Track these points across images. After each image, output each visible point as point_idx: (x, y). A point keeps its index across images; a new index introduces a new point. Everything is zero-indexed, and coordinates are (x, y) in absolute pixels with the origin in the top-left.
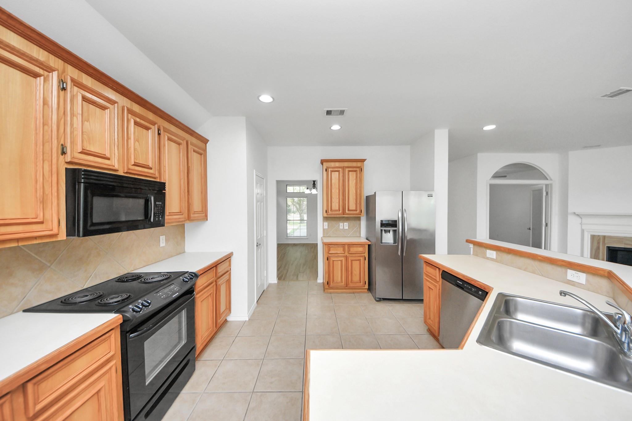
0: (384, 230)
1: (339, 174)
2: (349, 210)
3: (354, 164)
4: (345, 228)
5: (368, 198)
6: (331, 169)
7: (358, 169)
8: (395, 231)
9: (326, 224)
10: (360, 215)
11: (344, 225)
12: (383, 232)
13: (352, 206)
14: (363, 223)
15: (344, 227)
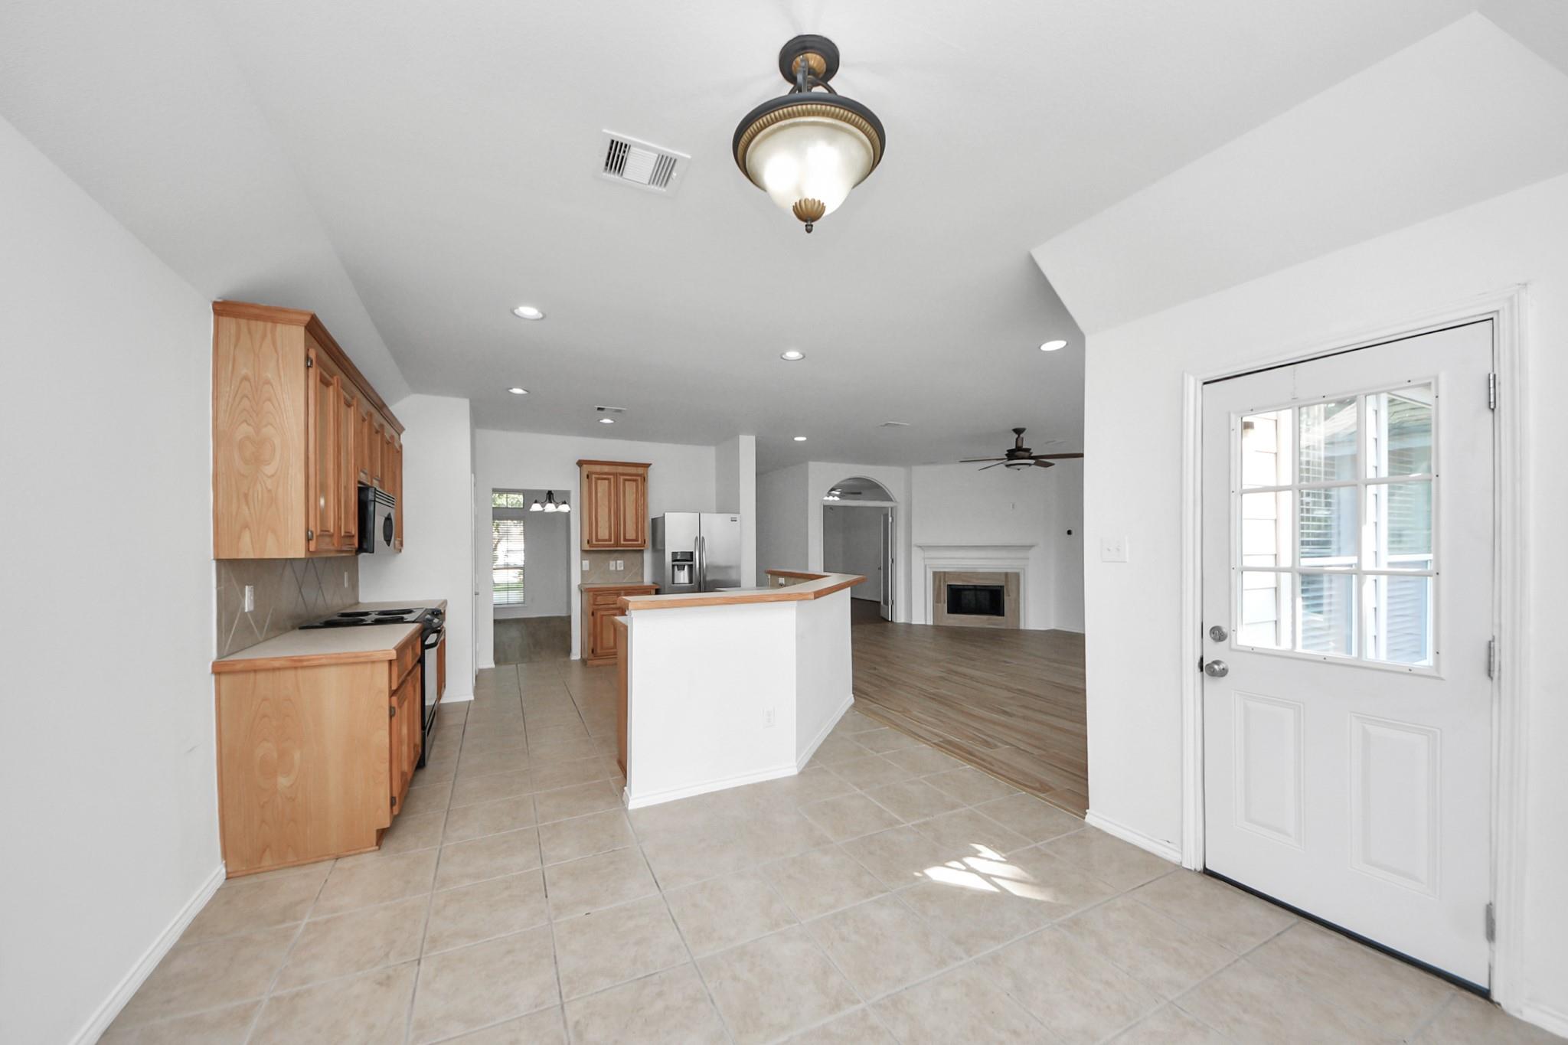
0: (678, 566)
1: (610, 483)
2: (625, 540)
3: (633, 470)
4: (618, 569)
5: (654, 521)
6: (597, 476)
7: (639, 478)
8: (691, 567)
9: (586, 563)
10: (644, 546)
11: (618, 565)
12: (676, 567)
13: (631, 534)
14: (648, 557)
15: (616, 568)
